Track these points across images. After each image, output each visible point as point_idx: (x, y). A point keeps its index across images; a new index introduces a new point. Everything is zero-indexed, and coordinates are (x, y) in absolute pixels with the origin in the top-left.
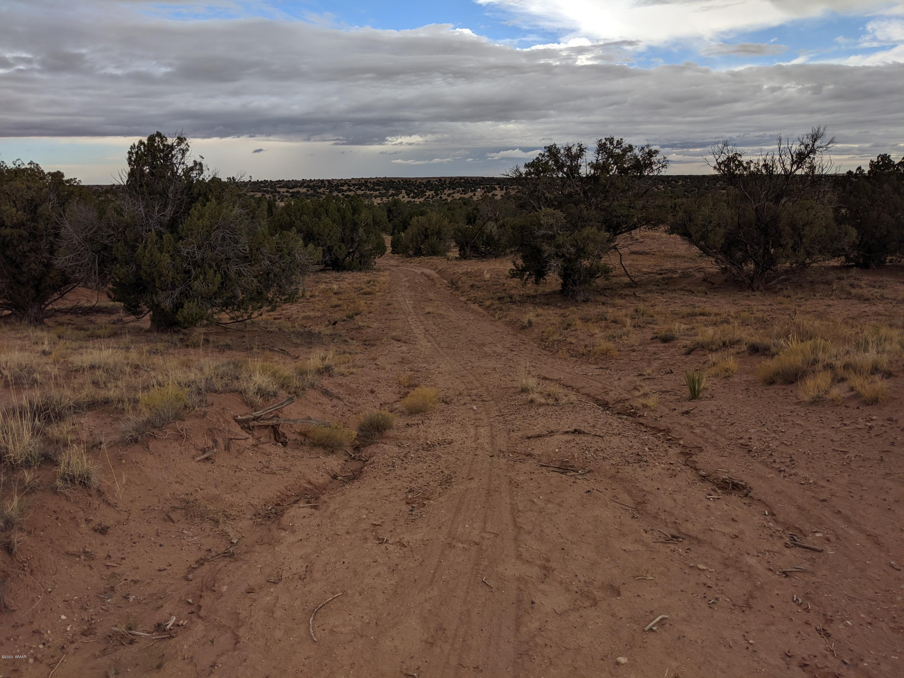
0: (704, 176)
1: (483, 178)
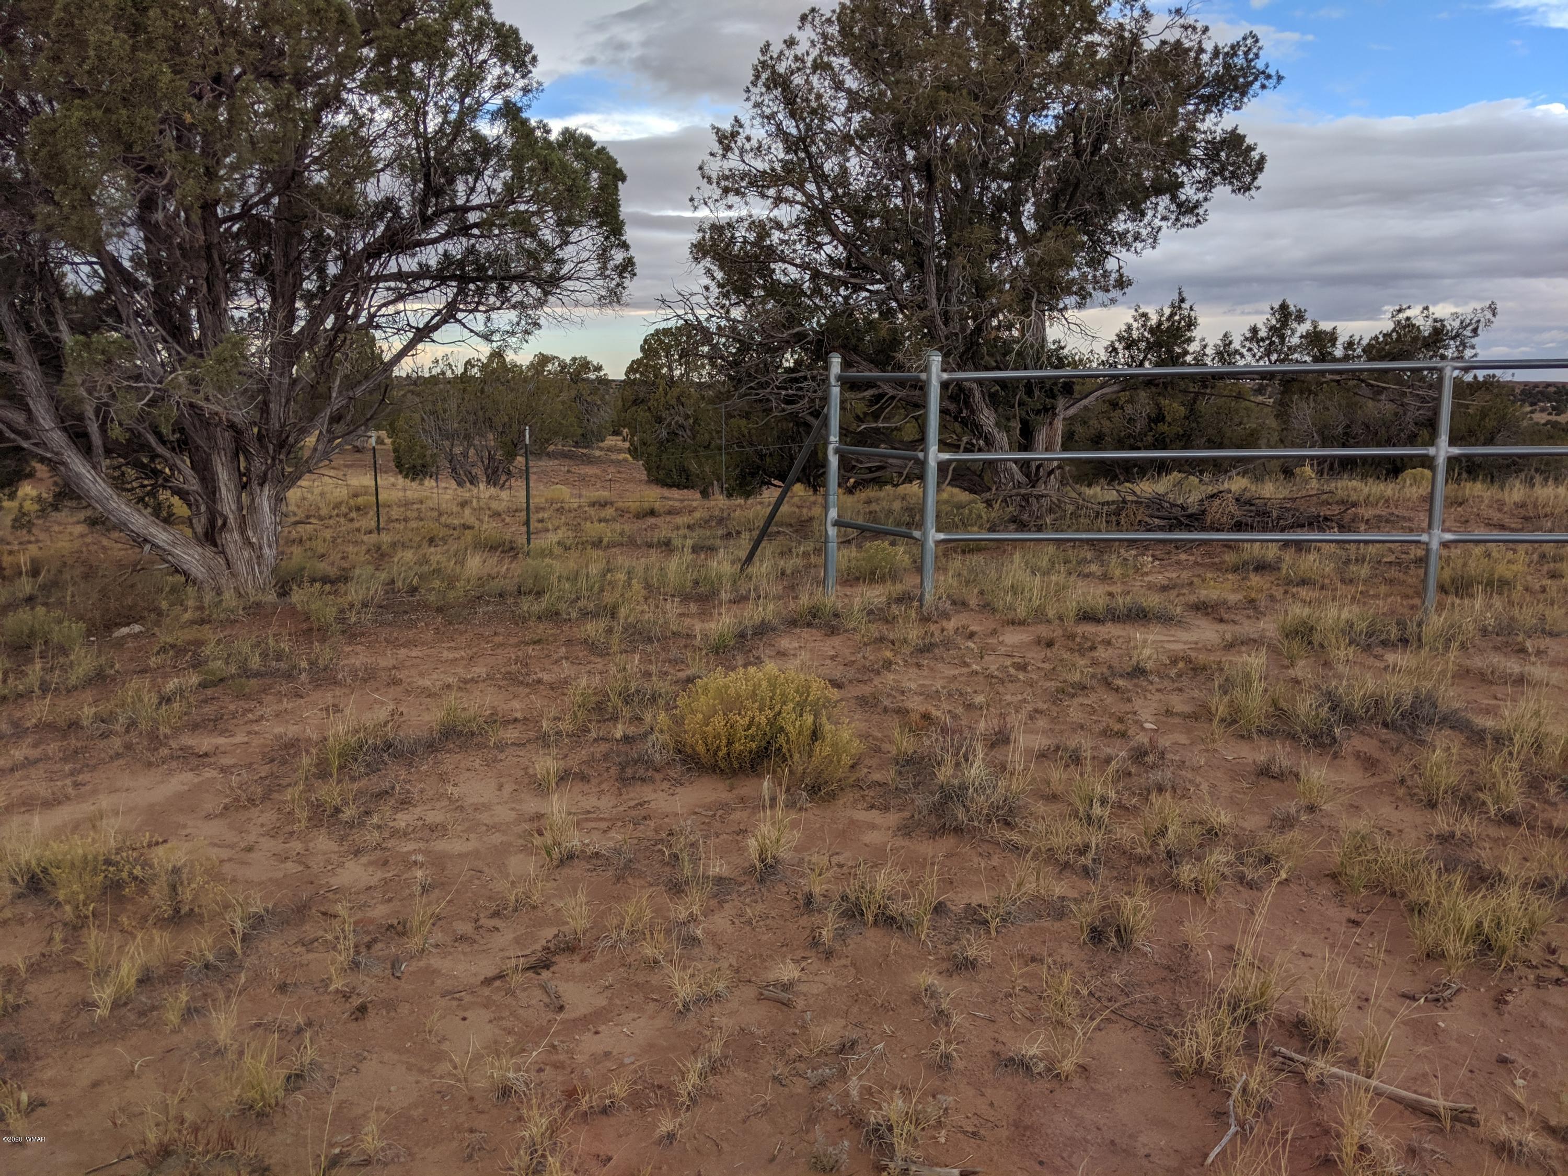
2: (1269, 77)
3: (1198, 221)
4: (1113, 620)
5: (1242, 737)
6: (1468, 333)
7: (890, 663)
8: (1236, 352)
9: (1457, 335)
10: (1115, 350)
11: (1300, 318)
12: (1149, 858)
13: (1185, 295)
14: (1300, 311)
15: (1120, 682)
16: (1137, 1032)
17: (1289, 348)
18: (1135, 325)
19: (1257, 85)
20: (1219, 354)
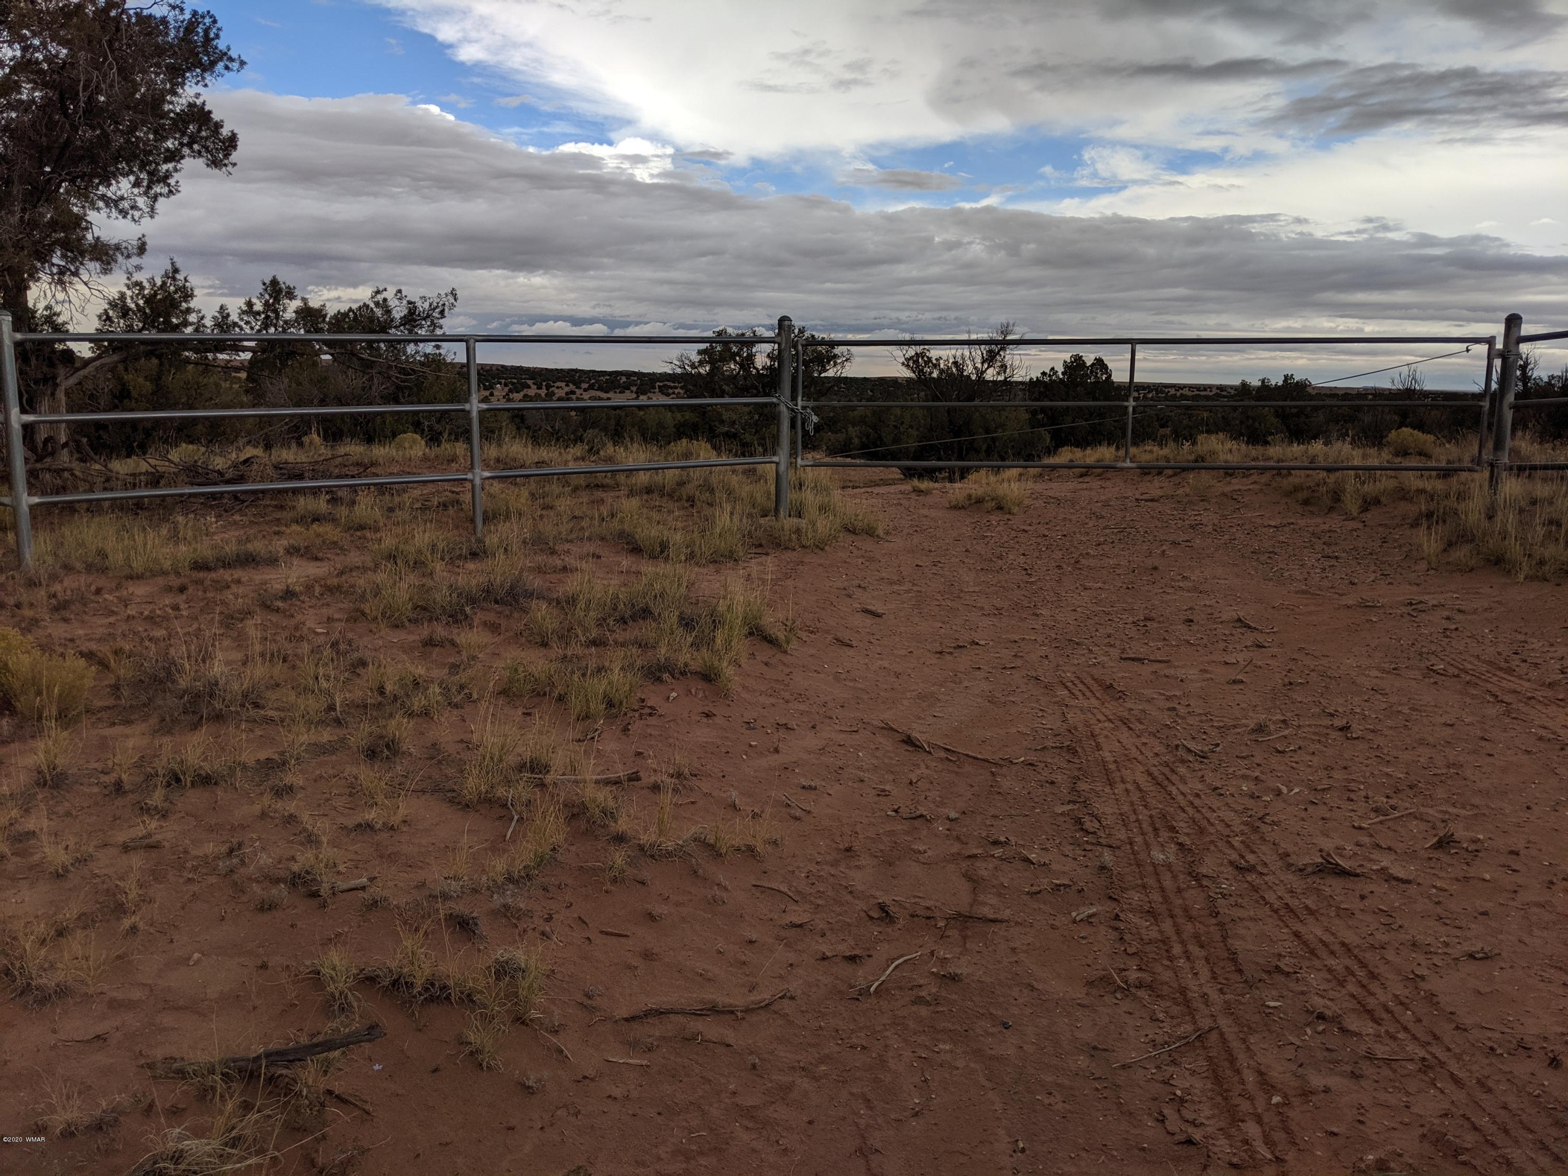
0: (865, 380)
1: (503, 366)
2: (231, 59)
3: (170, 192)
4: (224, 567)
5: (397, 626)
6: (436, 314)
7: (37, 621)
8: (235, 324)
9: (428, 316)
10: (109, 318)
11: (291, 295)
12: (380, 704)
13: (178, 265)
14: (289, 287)
15: (279, 604)
16: (428, 796)
17: (286, 322)
18: (129, 293)
19: (220, 65)
20: (218, 325)
